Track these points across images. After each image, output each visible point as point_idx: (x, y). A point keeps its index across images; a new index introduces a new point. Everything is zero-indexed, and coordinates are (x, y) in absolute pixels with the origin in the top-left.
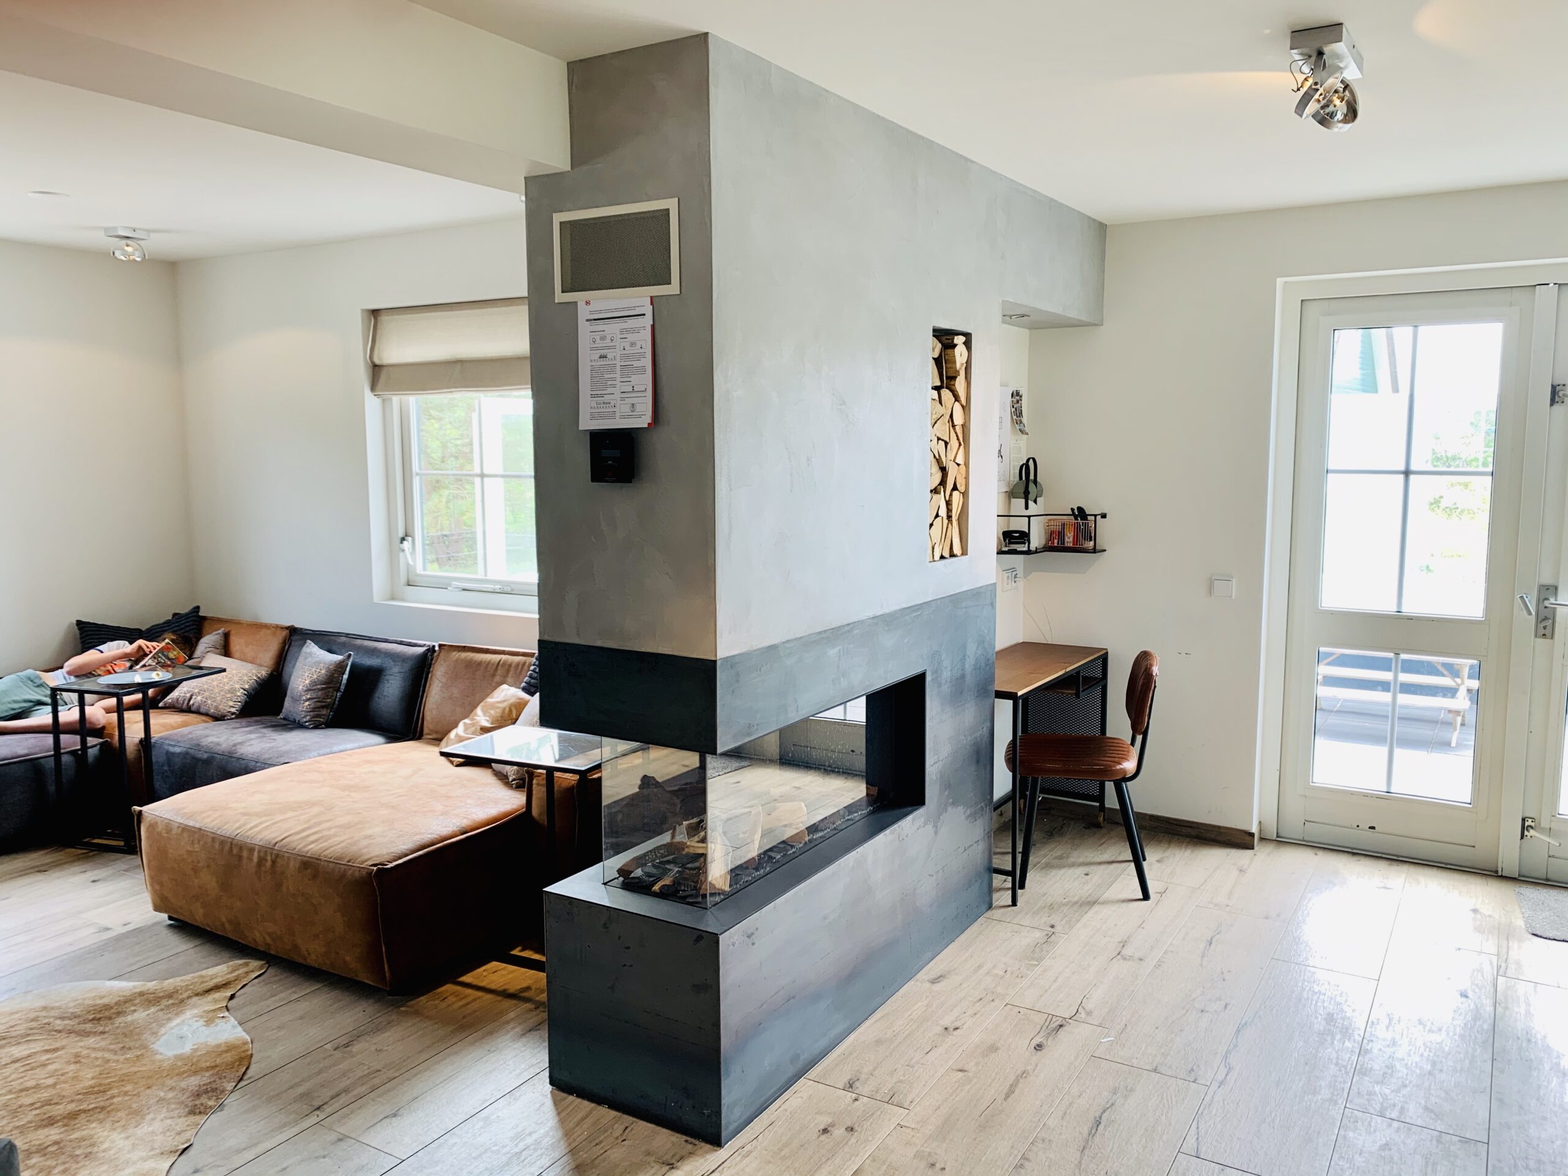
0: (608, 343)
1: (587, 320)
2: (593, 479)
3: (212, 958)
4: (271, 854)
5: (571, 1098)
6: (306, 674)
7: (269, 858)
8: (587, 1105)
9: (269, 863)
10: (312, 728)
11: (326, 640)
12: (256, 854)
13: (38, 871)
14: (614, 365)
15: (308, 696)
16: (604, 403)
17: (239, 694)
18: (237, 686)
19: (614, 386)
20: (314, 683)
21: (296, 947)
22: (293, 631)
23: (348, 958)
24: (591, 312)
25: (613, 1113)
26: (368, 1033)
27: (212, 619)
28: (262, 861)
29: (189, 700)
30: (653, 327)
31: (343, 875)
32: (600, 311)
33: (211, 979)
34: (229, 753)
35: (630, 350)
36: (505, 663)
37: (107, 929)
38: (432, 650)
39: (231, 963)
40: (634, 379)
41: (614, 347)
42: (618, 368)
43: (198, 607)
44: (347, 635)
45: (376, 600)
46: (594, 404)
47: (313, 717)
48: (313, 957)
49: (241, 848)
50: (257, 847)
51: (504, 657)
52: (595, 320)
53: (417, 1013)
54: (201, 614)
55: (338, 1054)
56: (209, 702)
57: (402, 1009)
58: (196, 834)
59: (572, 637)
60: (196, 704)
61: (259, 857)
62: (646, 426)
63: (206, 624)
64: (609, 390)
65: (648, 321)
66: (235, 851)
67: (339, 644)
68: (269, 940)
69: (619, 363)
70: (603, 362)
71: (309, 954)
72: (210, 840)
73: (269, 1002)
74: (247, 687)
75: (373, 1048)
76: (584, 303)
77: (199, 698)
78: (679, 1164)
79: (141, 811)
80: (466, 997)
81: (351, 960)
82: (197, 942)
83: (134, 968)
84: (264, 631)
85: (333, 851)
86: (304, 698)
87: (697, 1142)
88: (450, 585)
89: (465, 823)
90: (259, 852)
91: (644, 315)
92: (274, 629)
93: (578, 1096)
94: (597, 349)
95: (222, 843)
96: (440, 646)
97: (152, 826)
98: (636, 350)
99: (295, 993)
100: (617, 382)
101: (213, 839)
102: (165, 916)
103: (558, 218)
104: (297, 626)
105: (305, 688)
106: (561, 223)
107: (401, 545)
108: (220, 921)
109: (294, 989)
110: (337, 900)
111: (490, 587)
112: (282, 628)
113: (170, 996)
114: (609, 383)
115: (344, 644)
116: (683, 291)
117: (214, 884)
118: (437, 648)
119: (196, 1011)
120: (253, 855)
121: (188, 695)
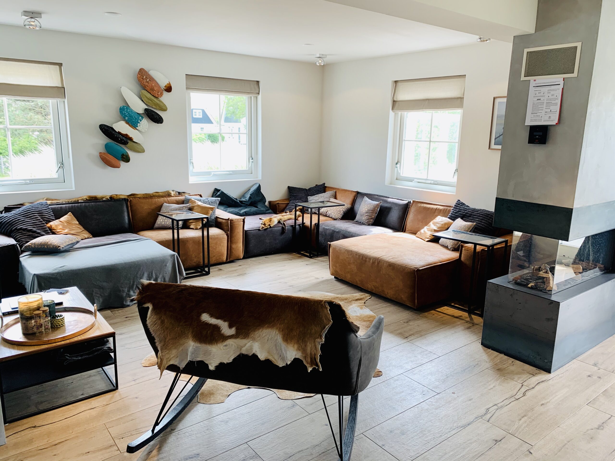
0: (542, 94)
1: (534, 87)
2: (529, 143)
3: (353, 291)
4: (377, 261)
5: (489, 350)
6: (366, 207)
7: (376, 262)
8: (496, 353)
9: (376, 263)
10: (367, 225)
11: (370, 196)
12: (372, 260)
13: (290, 260)
14: (544, 103)
15: (367, 215)
16: (537, 116)
17: (342, 212)
18: (341, 210)
19: (542, 110)
20: (369, 210)
21: (383, 291)
22: (358, 193)
23: (402, 296)
24: (536, 84)
25: (506, 357)
26: (413, 320)
27: (329, 187)
28: (373, 263)
29: (327, 213)
30: (563, 89)
31: (404, 270)
32: (540, 83)
33: (356, 297)
34: (346, 230)
35: (551, 97)
36: (438, 209)
37: (318, 278)
38: (409, 202)
39: (359, 293)
40: (552, 108)
41: (544, 96)
42: (545, 104)
43: (325, 183)
44: (377, 195)
45: (386, 184)
46: (532, 116)
47: (368, 222)
48: (389, 295)
49: (366, 258)
50: (372, 258)
51: (438, 207)
52: (537, 86)
53: (426, 317)
54: (325, 185)
55: (405, 324)
56: (333, 214)
57: (421, 315)
58: (350, 253)
59: (510, 197)
60: (329, 214)
61: (372, 261)
62: (555, 124)
63: (327, 189)
64: (540, 111)
65: (561, 86)
66: (364, 259)
67: (375, 198)
68: (373, 288)
69: (545, 102)
70: (539, 101)
71: (388, 293)
72: (355, 255)
73: (377, 306)
74: (344, 210)
75: (416, 324)
76: (533, 80)
77: (330, 212)
78: (536, 375)
79: (330, 244)
80: (440, 315)
81: (404, 297)
82: (346, 286)
83: (331, 290)
84: (347, 192)
85: (400, 262)
86: (365, 215)
87: (540, 370)
88: (414, 180)
89: (441, 259)
90: (373, 260)
91: (560, 84)
92: (351, 192)
93: (492, 350)
94: (537, 97)
95: (359, 256)
96: (413, 201)
97: (334, 249)
98: (555, 97)
99: (383, 305)
100: (544, 109)
101: (356, 254)
102: (333, 277)
103: (526, 51)
104: (359, 191)
105: (365, 212)
106: (527, 52)
107: (396, 165)
108: (357, 280)
109: (383, 304)
110: (401, 277)
111: (429, 182)
112: (354, 192)
113: (346, 299)
114: (540, 109)
115: (377, 198)
116: (579, 75)
117: (355, 268)
118: (412, 202)
119: (356, 305)
120: (370, 261)
121: (326, 211)
